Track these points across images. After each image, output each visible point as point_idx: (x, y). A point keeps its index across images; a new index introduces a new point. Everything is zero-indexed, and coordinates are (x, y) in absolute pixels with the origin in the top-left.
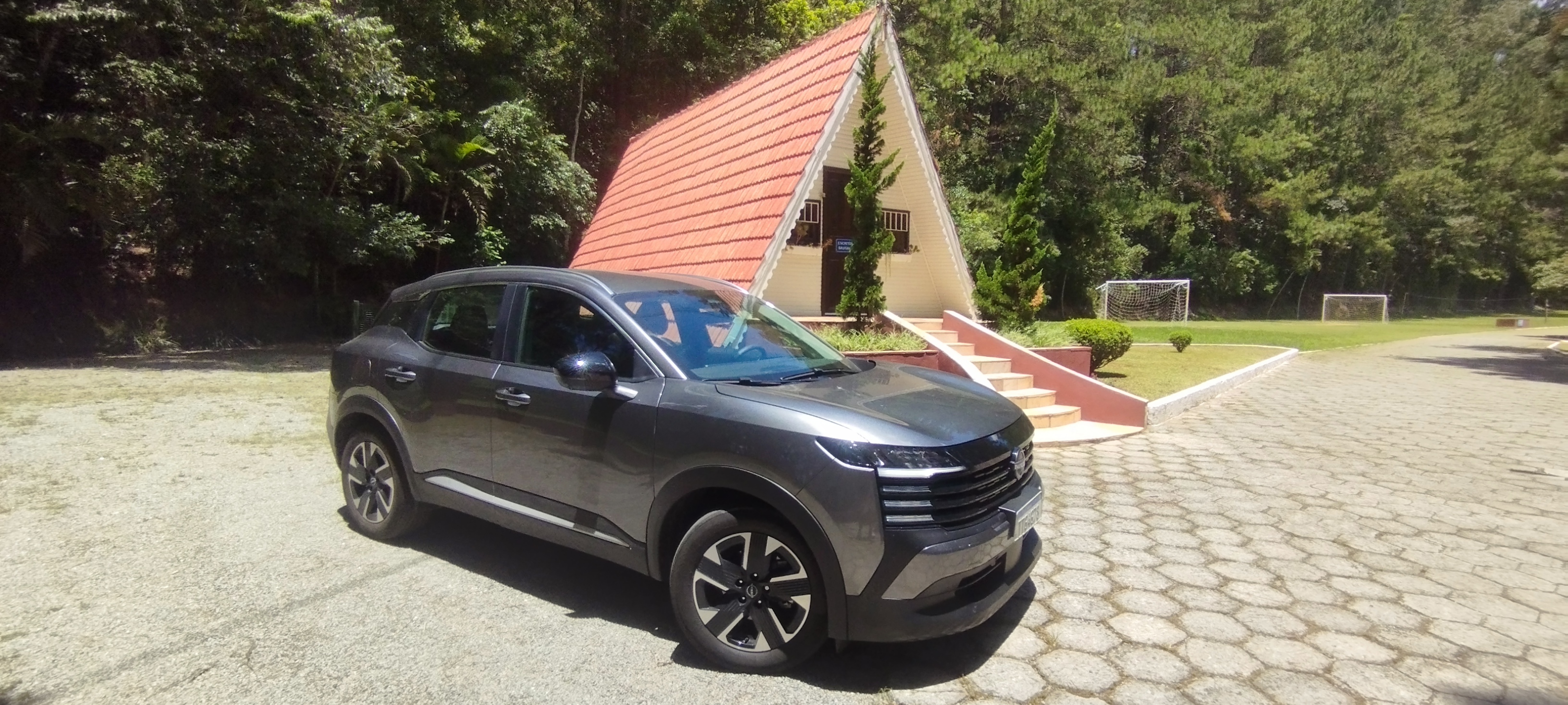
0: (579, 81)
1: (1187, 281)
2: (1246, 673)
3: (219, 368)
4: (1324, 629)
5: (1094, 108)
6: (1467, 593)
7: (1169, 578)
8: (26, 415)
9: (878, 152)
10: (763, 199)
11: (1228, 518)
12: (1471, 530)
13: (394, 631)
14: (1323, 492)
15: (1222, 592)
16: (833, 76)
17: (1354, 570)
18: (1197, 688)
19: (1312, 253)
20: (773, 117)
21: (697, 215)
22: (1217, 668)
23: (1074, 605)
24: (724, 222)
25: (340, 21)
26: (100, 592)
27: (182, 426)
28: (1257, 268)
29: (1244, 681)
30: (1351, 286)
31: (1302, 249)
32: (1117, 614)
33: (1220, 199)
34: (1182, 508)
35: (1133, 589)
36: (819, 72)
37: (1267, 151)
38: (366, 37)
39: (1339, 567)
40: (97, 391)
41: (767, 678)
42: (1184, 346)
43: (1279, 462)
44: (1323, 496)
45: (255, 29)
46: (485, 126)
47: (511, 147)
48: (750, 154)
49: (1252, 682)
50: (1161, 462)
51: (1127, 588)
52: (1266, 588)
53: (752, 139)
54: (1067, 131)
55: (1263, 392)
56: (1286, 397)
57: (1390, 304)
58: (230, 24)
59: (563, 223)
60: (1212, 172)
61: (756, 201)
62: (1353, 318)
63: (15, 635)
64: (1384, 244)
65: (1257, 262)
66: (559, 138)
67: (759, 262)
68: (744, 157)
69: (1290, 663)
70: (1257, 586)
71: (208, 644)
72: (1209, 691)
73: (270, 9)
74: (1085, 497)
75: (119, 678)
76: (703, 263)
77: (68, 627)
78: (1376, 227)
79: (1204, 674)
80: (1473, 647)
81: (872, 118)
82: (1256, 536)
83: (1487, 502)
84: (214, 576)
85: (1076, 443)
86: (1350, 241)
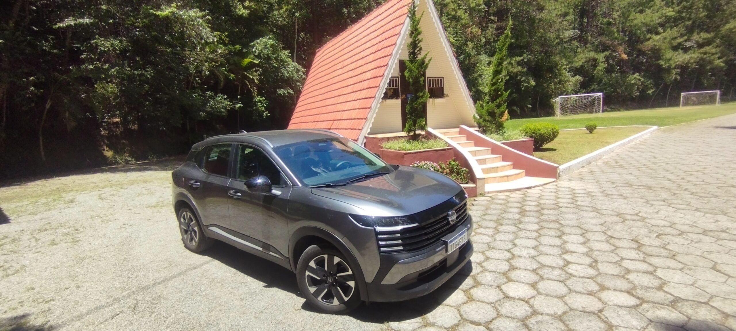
0: (295, 23)
1: (601, 94)
2: (559, 313)
3: (149, 170)
4: (608, 289)
5: (550, 8)
6: (693, 267)
7: (539, 263)
8: (71, 198)
9: (420, 54)
10: (371, 78)
11: (582, 228)
12: (711, 231)
13: (192, 295)
14: (637, 212)
15: (563, 270)
16: (400, 16)
17: (637, 256)
18: (532, 322)
19: (674, 72)
20: (375, 38)
21: (344, 87)
22: (546, 310)
23: (488, 278)
24: (355, 90)
25: (181, 13)
26: (85, 280)
27: (129, 200)
28: (642, 82)
29: (557, 317)
30: (699, 86)
31: (668, 70)
32: (507, 283)
33: (621, 49)
34: (560, 224)
35: (520, 269)
36: (394, 14)
37: (648, 20)
38: (194, 18)
39: (629, 254)
40: (100, 185)
41: (339, 316)
42: (593, 130)
43: (621, 195)
44: (637, 214)
45: (146, 21)
46: (253, 50)
47: (265, 58)
48: (366, 57)
49: (560, 318)
50: (559, 198)
51: (517, 268)
52: (587, 267)
53: (367, 49)
54: (537, 21)
55: (629, 153)
56: (640, 156)
57: (721, 95)
58: (136, 19)
59: (291, 92)
60: (616, 35)
61: (368, 80)
62: (699, 104)
63: (51, 300)
64: (719, 63)
65: (643, 80)
66: (287, 52)
67: (369, 109)
68: (363, 58)
69: (583, 307)
70: (583, 266)
71: (120, 302)
72: (537, 322)
73: (151, 11)
74: (514, 219)
75: (86, 318)
76: (346, 110)
77: (70, 296)
78: (713, 54)
79: (538, 313)
80: (683, 297)
81: (415, 37)
82: (593, 238)
83: (728, 214)
84: (128, 271)
85: (519, 190)
86: (697, 63)
